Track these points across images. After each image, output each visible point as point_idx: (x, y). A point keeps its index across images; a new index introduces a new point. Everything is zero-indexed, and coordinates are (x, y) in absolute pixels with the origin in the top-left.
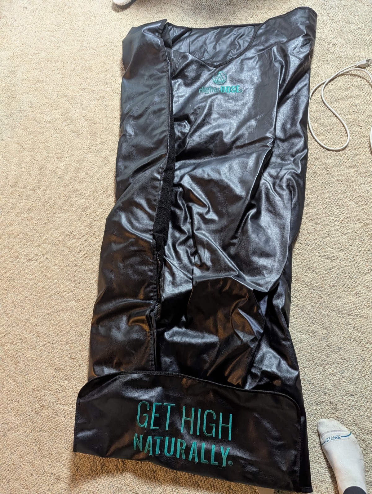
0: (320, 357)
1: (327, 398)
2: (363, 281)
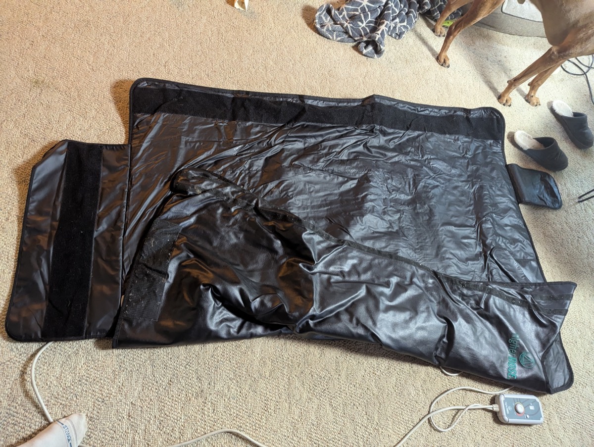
0: (243, 374)
1: (206, 386)
2: (324, 403)
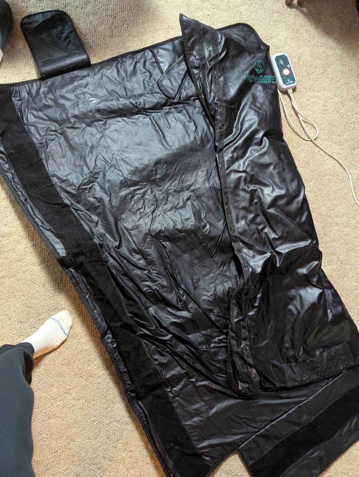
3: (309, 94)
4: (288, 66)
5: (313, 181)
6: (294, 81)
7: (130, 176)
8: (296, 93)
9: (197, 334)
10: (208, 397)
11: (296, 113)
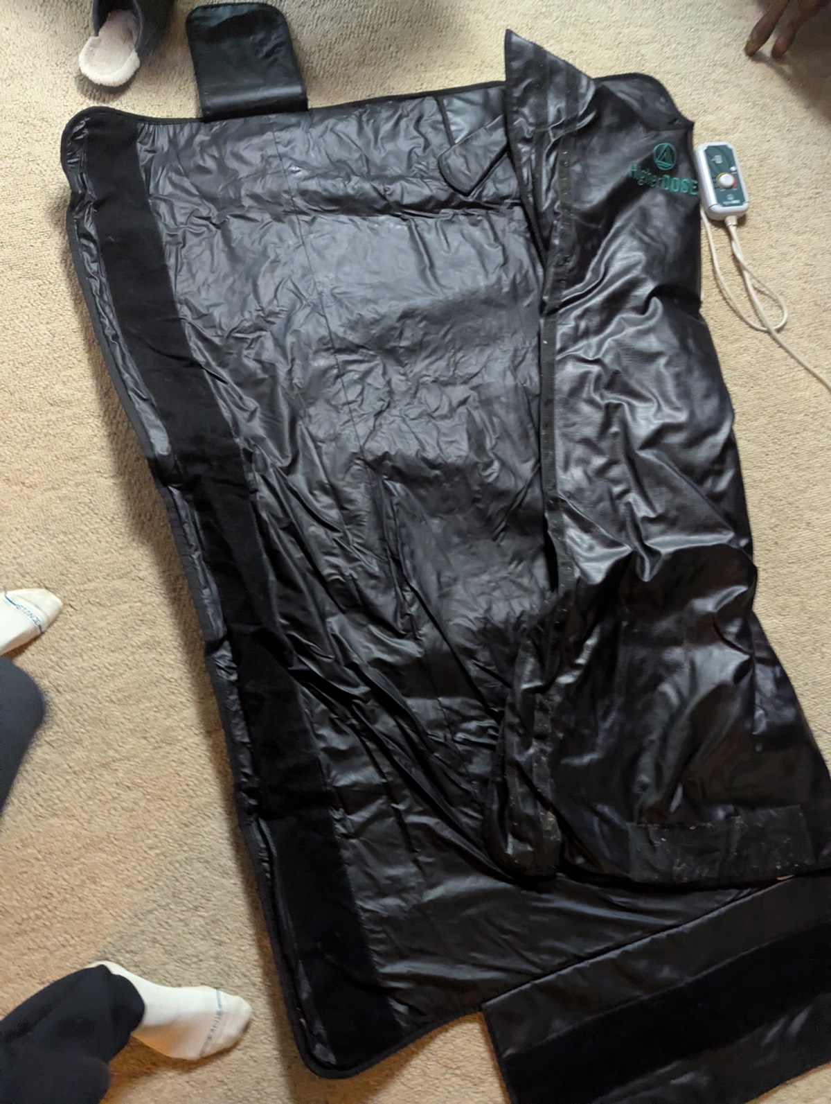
3: (776, 235)
4: (733, 169)
5: (763, 420)
6: (742, 201)
7: (342, 330)
8: (744, 229)
9: (429, 703)
10: (429, 856)
11: (740, 269)
